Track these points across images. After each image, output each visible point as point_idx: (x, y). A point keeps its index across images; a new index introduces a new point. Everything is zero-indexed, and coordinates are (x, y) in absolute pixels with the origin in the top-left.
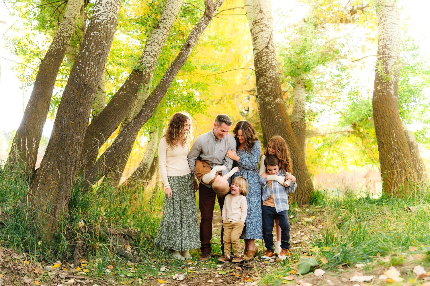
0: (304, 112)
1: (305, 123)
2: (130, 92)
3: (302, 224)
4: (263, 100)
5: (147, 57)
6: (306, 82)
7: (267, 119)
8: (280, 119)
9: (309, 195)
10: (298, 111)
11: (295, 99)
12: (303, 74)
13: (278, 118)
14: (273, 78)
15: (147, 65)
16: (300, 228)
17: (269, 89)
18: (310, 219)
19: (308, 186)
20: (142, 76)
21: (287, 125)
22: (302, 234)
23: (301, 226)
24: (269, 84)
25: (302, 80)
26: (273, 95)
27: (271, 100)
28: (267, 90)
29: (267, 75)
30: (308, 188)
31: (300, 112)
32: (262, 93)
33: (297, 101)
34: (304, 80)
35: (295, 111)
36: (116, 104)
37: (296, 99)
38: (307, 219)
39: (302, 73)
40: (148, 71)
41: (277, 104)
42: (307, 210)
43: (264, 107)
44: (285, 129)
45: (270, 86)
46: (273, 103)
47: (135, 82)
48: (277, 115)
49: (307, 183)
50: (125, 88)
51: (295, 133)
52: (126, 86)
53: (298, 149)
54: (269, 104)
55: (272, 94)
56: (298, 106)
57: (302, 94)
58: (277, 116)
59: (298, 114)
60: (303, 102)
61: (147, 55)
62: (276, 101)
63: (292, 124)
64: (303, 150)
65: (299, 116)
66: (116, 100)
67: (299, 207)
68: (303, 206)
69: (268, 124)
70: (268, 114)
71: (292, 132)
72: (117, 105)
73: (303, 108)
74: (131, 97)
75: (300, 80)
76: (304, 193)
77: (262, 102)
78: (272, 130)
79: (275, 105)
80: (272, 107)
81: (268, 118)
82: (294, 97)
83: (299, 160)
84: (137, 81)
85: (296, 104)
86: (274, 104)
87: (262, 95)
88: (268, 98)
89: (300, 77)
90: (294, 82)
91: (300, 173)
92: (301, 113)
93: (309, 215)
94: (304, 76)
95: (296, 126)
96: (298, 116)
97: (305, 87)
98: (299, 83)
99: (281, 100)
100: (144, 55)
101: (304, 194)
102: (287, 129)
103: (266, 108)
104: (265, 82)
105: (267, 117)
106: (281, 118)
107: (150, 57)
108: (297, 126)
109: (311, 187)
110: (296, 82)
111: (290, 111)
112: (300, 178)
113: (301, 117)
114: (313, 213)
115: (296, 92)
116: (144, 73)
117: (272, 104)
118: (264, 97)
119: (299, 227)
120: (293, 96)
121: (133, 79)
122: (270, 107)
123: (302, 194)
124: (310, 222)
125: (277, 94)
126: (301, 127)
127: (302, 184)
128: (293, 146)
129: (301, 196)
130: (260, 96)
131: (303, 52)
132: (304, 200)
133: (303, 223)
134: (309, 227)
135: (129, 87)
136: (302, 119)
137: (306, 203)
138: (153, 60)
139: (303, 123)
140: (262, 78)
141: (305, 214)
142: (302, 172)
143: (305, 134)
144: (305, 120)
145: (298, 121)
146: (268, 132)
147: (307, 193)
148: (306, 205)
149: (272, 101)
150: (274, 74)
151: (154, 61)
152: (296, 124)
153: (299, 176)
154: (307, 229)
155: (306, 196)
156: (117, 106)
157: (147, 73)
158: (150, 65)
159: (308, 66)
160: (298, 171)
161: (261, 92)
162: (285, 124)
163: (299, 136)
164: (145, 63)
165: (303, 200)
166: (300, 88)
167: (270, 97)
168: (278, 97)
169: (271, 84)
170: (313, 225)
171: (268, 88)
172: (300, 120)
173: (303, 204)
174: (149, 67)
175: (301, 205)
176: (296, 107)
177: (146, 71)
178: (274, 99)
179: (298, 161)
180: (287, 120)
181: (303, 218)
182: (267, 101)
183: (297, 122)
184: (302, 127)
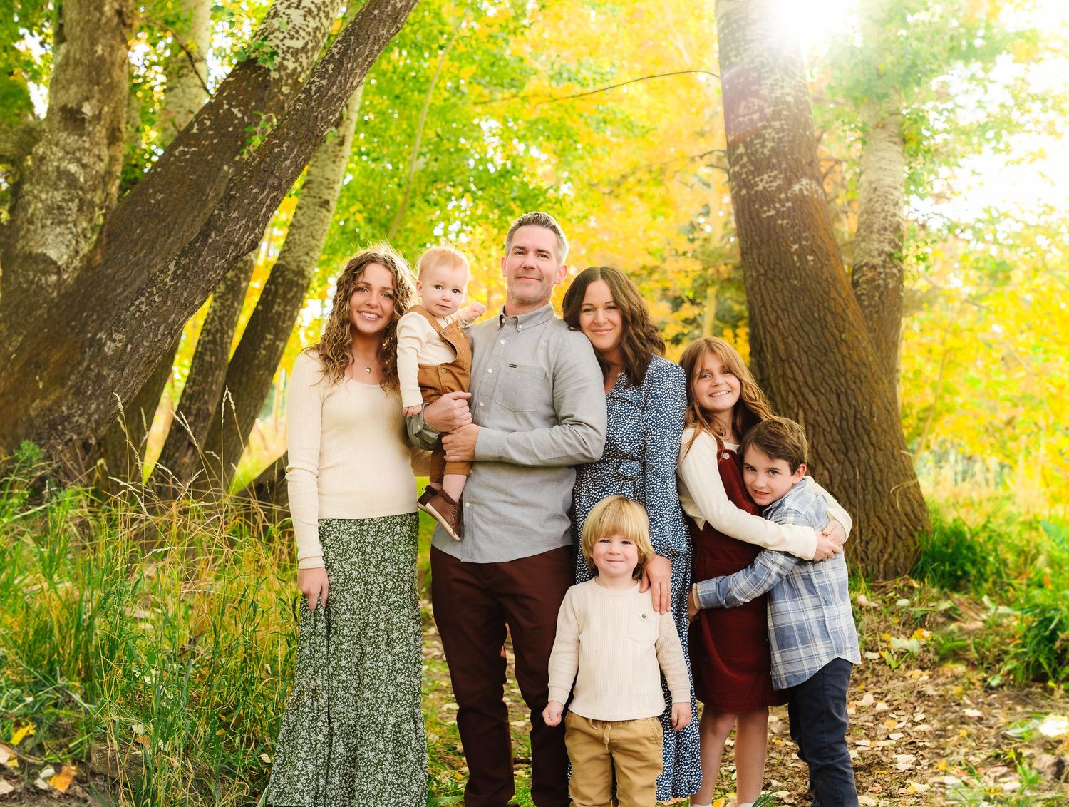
0: (897, 229)
1: (901, 271)
2: (214, 148)
3: (882, 661)
4: (745, 186)
5: (292, 11)
6: (907, 123)
7: (759, 255)
8: (810, 258)
9: (910, 541)
10: (876, 227)
11: (865, 185)
12: (895, 97)
13: (802, 254)
14: (785, 102)
15: (288, 43)
16: (872, 679)
17: (769, 144)
18: (912, 644)
19: (908, 508)
20: (266, 84)
21: (835, 279)
22: (882, 706)
23: (879, 667)
24: (770, 126)
25: (892, 114)
26: (784, 165)
27: (775, 184)
28: (763, 146)
29: (764, 92)
30: (907, 515)
31: (885, 229)
32: (745, 159)
33: (875, 189)
34: (900, 118)
35: (866, 228)
36: (155, 193)
37: (871, 183)
38: (900, 643)
39: (892, 91)
40: (291, 65)
41: (801, 200)
42: (903, 602)
43: (750, 213)
44: (828, 293)
45: (773, 134)
46: (783, 196)
47: (235, 111)
48: (798, 240)
49: (905, 495)
50: (195, 131)
51: (864, 308)
52: (201, 123)
53: (875, 368)
54: (767, 198)
55: (780, 163)
56: (878, 207)
57: (895, 167)
58: (796, 246)
59: (875, 236)
60: (897, 193)
61: (289, 7)
62: (796, 188)
63: (854, 272)
64: (890, 371)
65: (878, 244)
66: (157, 180)
67: (872, 589)
68: (888, 583)
69: (765, 275)
70: (765, 237)
71: (854, 305)
72: (160, 197)
73: (894, 215)
74: (219, 169)
75: (886, 115)
76: (891, 533)
77: (744, 192)
78: (778, 295)
79: (789, 204)
80: (778, 211)
81: (764, 251)
82: (863, 178)
83: (875, 409)
84: (247, 105)
85: (870, 200)
86: (788, 199)
87: (743, 166)
88: (765, 176)
89: (884, 105)
90: (864, 123)
91: (881, 460)
92: (889, 235)
93: (911, 624)
94: (900, 102)
95: (867, 282)
96: (876, 245)
97: (904, 141)
98: (882, 126)
99: (814, 184)
100: (279, 7)
101: (890, 539)
102: (833, 294)
103: (758, 216)
104: (756, 116)
105: (759, 248)
106: (813, 252)
107: (302, 12)
108: (873, 280)
109: (917, 510)
110: (871, 124)
111: (847, 227)
112: (878, 478)
113: (887, 248)
114: (924, 616)
115: (872, 158)
116: (274, 75)
117: (780, 201)
118: (752, 173)
119: (868, 674)
120: (861, 173)
121: (230, 98)
122: (772, 212)
123: (886, 540)
124: (912, 656)
125: (798, 162)
126: (886, 286)
127: (886, 502)
128: (855, 358)
129: (881, 545)
130: (737, 168)
131: (898, 18)
132: (891, 562)
133: (885, 654)
134: (908, 674)
135: (210, 128)
136: (890, 255)
137: (897, 574)
138: (313, 24)
139: (895, 271)
140: (743, 103)
141: (894, 620)
142: (885, 455)
143: (898, 310)
144: (901, 260)
145: (878, 261)
146: (764, 305)
147: (904, 534)
148: (899, 583)
149: (779, 189)
150: (787, 90)
151: (317, 29)
152: (870, 275)
153: (876, 469)
154: (900, 684)
155: (899, 545)
156: (158, 202)
157: (289, 76)
158: (298, 44)
159: (914, 65)
160: (872, 452)
161: (741, 156)
162: (826, 275)
163: (880, 318)
164: (281, 36)
165: (886, 563)
166: (885, 145)
167: (775, 173)
168: (804, 175)
169: (777, 124)
170: (923, 669)
171: (765, 140)
172: (882, 258)
173: (885, 579)
174: (296, 53)
175: (882, 582)
176: (870, 212)
177: (282, 67)
178: (790, 184)
179: (872, 415)
180: (833, 262)
181: (886, 636)
182: (760, 188)
183: (874, 267)
184: (891, 286)
